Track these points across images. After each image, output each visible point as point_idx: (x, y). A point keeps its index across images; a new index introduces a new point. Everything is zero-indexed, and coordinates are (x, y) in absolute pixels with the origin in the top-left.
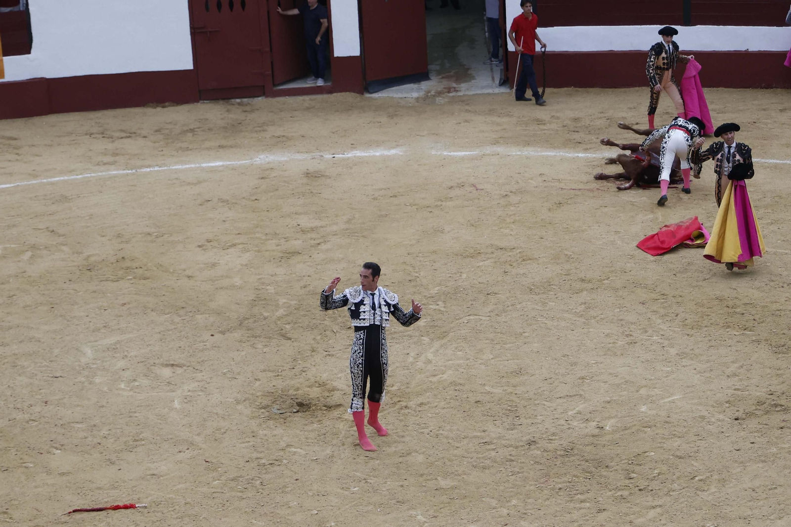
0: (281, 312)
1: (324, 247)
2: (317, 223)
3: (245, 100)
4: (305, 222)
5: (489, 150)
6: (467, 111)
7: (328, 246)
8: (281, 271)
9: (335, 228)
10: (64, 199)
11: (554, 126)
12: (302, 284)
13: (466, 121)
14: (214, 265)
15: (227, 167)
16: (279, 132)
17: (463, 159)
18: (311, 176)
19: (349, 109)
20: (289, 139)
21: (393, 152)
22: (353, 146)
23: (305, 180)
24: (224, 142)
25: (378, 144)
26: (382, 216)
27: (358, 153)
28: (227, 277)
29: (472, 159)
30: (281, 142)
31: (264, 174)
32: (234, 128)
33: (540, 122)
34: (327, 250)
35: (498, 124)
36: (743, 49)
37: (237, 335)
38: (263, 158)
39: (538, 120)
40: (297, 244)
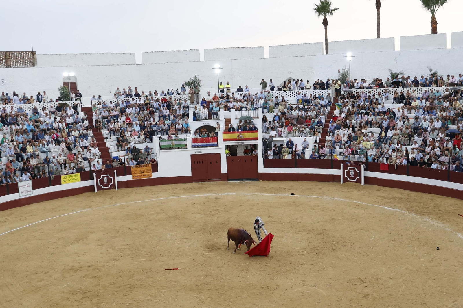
0: (210, 228)
1: (219, 214)
2: (218, 209)
3: (202, 182)
4: (215, 208)
5: (254, 193)
6: (249, 185)
7: (220, 213)
8: (210, 219)
9: (221, 210)
10: (164, 203)
11: (268, 189)
12: (214, 222)
13: (249, 187)
14: (196, 217)
15: (198, 196)
16: (209, 189)
17: (249, 195)
18: (216, 198)
19: (224, 184)
20: (212, 191)
21: (234, 194)
22: (225, 192)
23: (215, 200)
24: (198, 191)
25: (231, 192)
26: (231, 207)
27: (226, 194)
28: (198, 220)
29: (251, 195)
30: (210, 191)
31: (206, 198)
32: (200, 188)
33: (265, 188)
34: (220, 214)
35: (256, 188)
36: (308, 173)
37: (200, 232)
38: (206, 195)
39: (264, 187)
40: (213, 213)
